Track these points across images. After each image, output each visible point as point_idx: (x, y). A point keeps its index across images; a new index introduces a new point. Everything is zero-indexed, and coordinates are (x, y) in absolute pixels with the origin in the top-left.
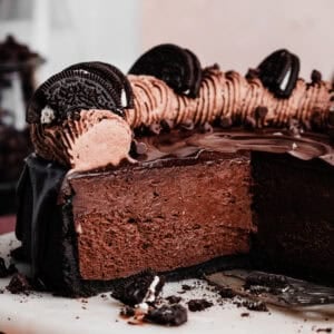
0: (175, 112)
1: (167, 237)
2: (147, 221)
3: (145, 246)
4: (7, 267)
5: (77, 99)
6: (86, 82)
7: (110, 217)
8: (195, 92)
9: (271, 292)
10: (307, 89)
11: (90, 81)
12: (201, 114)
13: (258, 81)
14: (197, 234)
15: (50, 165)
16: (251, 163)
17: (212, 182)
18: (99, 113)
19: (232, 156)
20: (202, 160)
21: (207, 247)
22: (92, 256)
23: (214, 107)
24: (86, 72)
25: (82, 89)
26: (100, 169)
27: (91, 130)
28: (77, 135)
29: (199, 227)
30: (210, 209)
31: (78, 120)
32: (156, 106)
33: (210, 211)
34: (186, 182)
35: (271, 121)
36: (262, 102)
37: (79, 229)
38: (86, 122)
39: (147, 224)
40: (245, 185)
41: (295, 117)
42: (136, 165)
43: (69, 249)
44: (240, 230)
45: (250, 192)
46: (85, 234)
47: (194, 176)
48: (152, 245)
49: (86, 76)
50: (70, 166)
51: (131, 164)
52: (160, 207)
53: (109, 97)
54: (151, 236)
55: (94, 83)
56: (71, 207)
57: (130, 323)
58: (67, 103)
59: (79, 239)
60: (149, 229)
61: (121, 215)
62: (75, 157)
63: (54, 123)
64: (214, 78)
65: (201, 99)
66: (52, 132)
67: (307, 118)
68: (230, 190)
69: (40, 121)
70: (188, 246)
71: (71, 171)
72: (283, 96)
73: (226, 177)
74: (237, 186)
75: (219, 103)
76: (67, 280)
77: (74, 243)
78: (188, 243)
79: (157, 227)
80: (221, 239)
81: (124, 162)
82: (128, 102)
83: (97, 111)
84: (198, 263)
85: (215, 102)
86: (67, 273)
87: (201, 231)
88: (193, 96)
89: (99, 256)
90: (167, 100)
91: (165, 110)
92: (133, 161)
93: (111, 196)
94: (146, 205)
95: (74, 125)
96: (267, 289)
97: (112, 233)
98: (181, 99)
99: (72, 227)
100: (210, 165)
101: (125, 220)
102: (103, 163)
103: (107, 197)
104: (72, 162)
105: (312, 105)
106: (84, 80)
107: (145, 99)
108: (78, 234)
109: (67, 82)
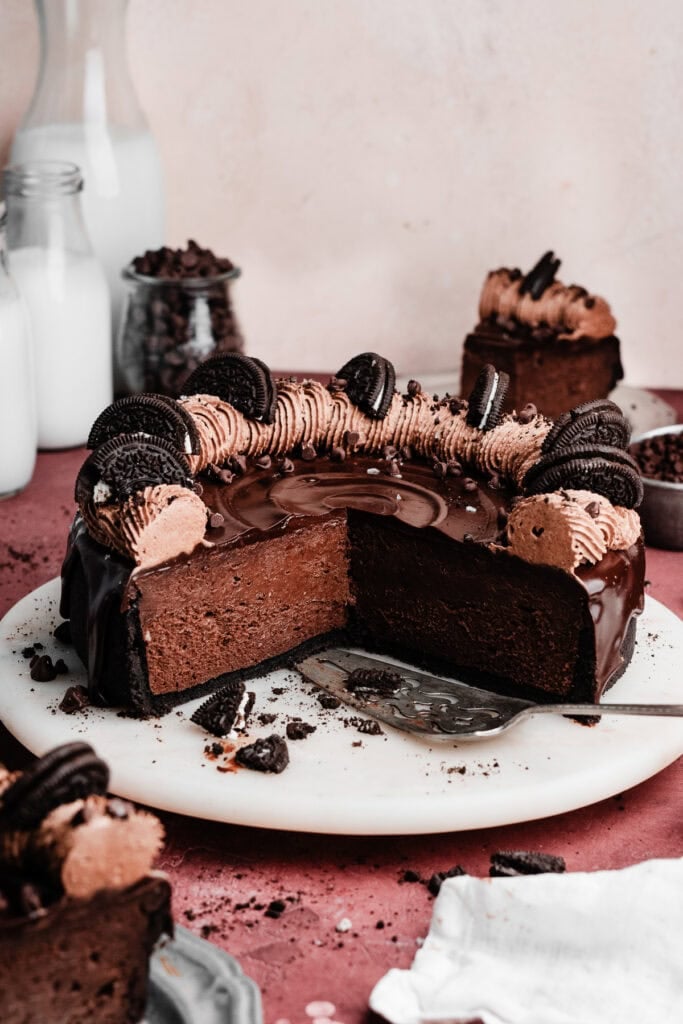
0: (247, 442)
1: (250, 626)
2: (228, 611)
3: (226, 642)
4: (54, 663)
5: (137, 471)
6: (148, 448)
7: (184, 615)
8: (271, 417)
9: (379, 694)
10: (405, 405)
11: (153, 447)
12: (278, 443)
13: (344, 396)
14: (286, 616)
15: (107, 557)
16: (347, 524)
17: (302, 553)
18: (166, 490)
19: (325, 518)
20: (290, 529)
21: (297, 629)
22: (163, 665)
23: (293, 433)
24: (147, 436)
25: (143, 458)
26: (171, 562)
27: (159, 517)
28: (142, 527)
29: (288, 608)
30: (300, 584)
31: (143, 504)
32: (224, 439)
33: (300, 586)
34: (273, 557)
35: (361, 447)
36: (351, 426)
37: (148, 637)
38: (153, 506)
39: (227, 615)
40: (341, 550)
41: (390, 443)
42: (214, 548)
43: (137, 661)
44: (335, 603)
45: (347, 556)
46: (154, 640)
47: (281, 549)
48: (234, 640)
49: (147, 441)
50: (135, 564)
51: (208, 549)
52: (242, 593)
53: (176, 464)
54: (233, 629)
55: (157, 448)
56: (137, 612)
57: (220, 769)
58: (125, 477)
59: (148, 649)
60: (229, 620)
61: (197, 611)
62: (141, 553)
63: (109, 503)
64: (291, 395)
65: (277, 424)
66: (108, 514)
67: (405, 444)
68: (324, 559)
69: (92, 500)
70: (275, 633)
71: (136, 570)
72: (376, 417)
73: (318, 544)
74: (331, 552)
75: (299, 427)
76: (136, 701)
77: (142, 653)
78: (276, 628)
79: (239, 617)
80: (314, 617)
81: (199, 548)
82: (193, 447)
83: (164, 486)
84: (287, 650)
85: (294, 427)
86: (134, 692)
87: (291, 612)
88: (268, 420)
89: (172, 663)
90: (237, 429)
91: (235, 442)
92: (209, 544)
93: (184, 590)
94: (227, 592)
95: (138, 512)
96: (376, 691)
97: (187, 634)
98: (252, 426)
99: (139, 635)
100: (299, 533)
101: (202, 615)
102: (174, 553)
103: (180, 593)
104: (137, 558)
105: (411, 428)
106: (145, 445)
107: (210, 433)
108: (146, 643)
109: (124, 450)
